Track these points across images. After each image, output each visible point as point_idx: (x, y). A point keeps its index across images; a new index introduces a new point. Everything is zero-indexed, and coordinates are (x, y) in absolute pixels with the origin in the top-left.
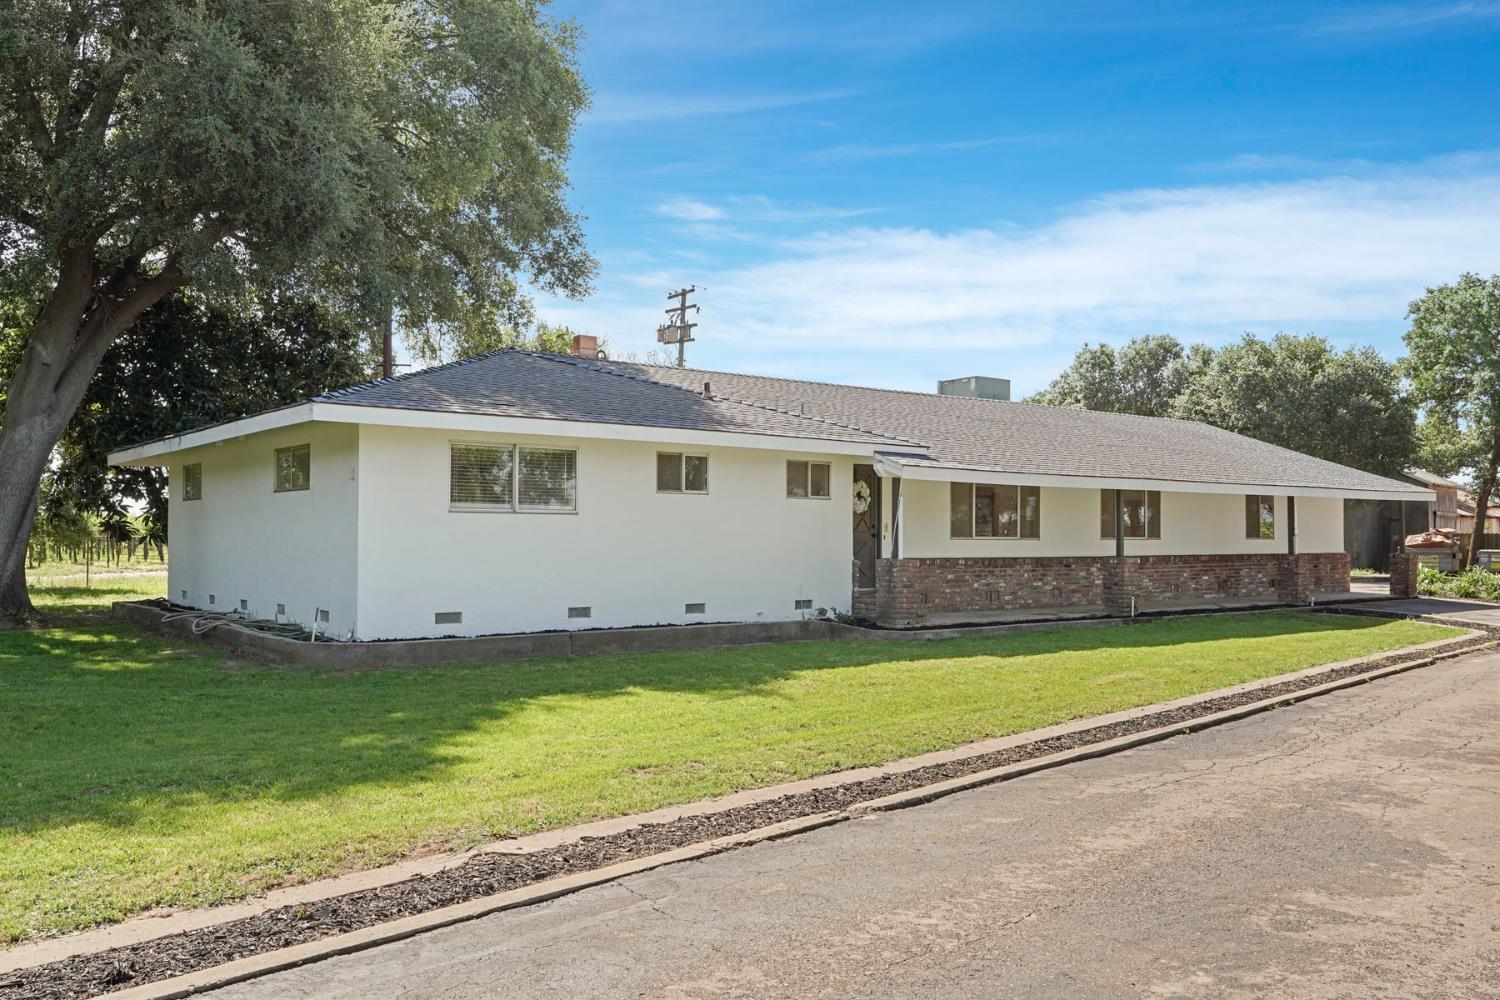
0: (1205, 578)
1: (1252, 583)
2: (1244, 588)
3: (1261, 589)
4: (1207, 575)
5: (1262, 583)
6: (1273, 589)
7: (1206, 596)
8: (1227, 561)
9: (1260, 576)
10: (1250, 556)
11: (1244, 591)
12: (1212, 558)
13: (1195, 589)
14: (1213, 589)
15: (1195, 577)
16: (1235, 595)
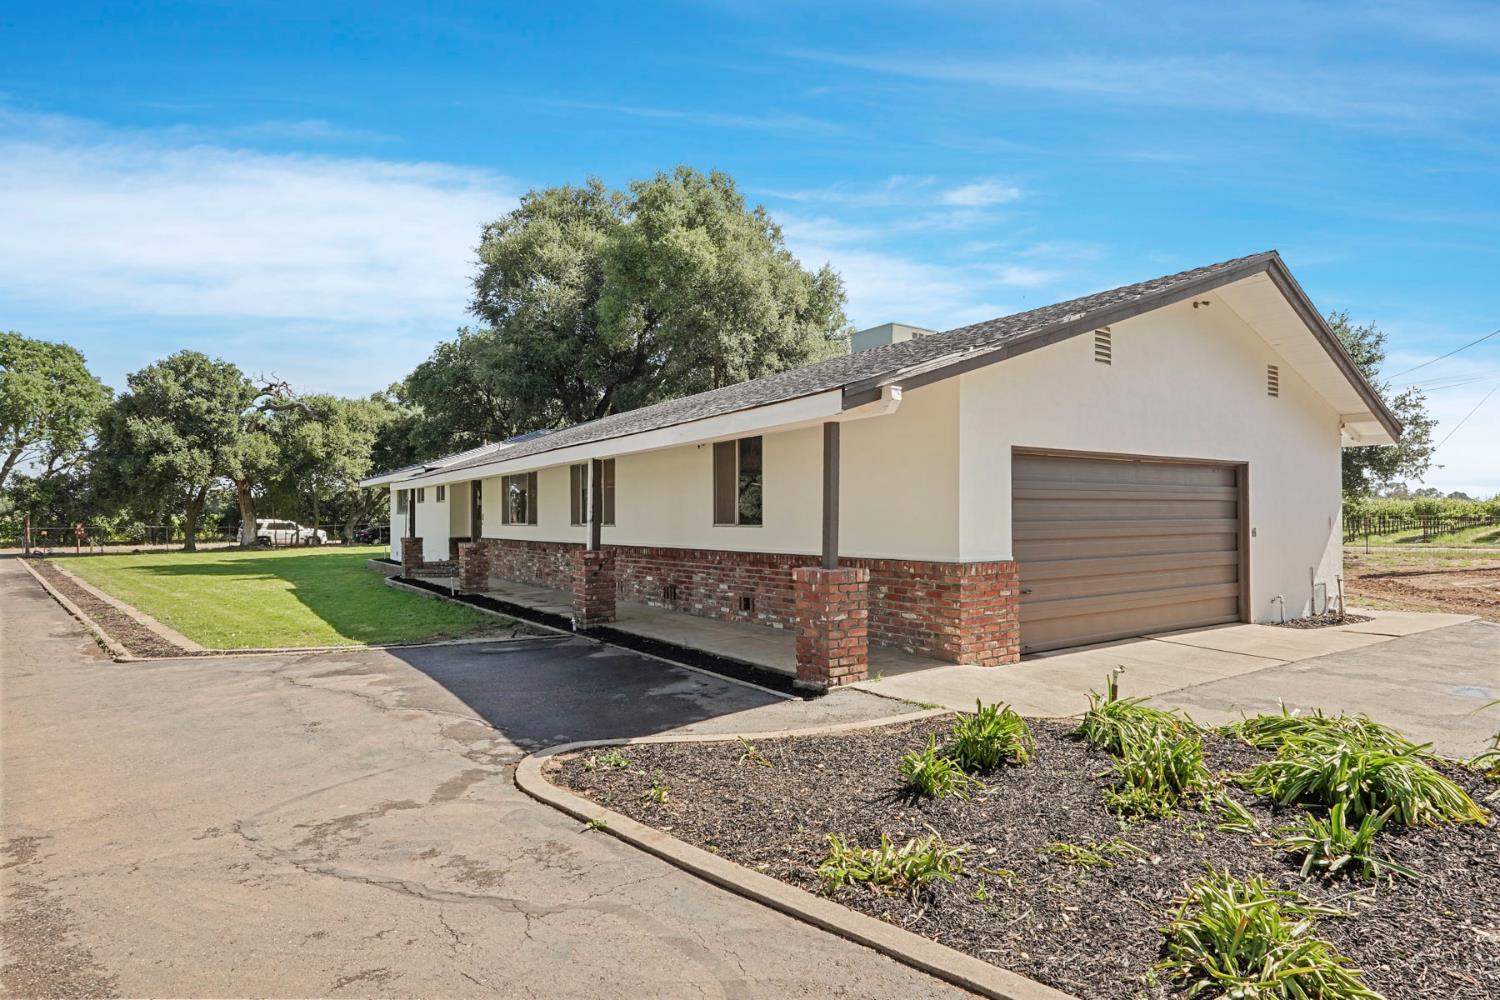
0: (649, 578)
1: (710, 597)
2: (700, 602)
3: (725, 610)
4: (650, 575)
5: (726, 598)
6: (745, 614)
7: (651, 604)
8: (675, 558)
9: (724, 586)
10: (704, 553)
11: (699, 606)
12: (654, 553)
13: (639, 591)
14: (658, 595)
15: (638, 576)
16: (685, 610)
